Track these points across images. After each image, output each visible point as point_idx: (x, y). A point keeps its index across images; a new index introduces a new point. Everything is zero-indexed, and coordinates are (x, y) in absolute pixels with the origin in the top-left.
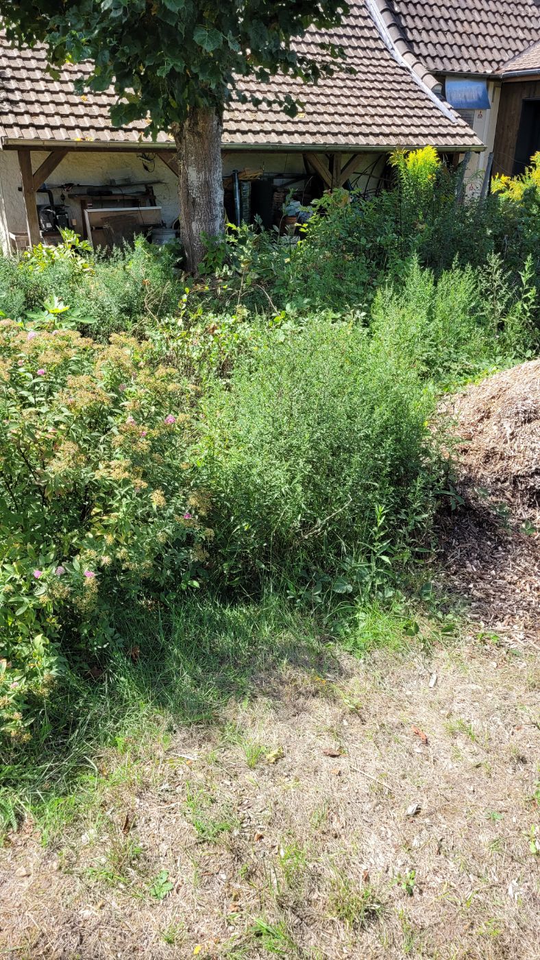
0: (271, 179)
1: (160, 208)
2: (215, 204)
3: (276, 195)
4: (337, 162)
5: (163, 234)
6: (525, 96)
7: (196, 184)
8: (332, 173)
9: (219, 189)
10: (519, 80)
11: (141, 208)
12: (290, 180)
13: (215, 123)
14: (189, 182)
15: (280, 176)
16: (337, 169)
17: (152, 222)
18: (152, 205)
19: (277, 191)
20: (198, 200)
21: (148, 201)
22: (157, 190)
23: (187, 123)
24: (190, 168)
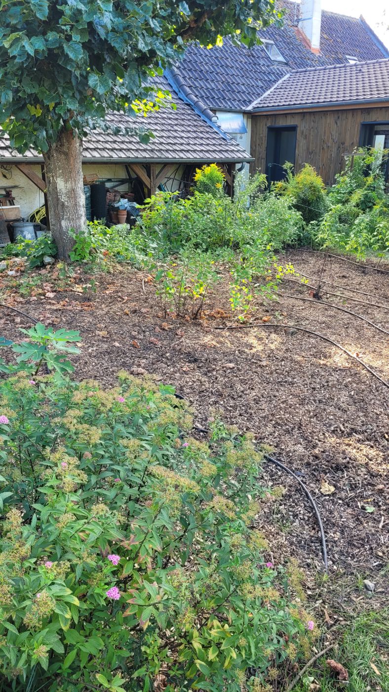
0: (103, 183)
1: (19, 206)
2: (80, 206)
3: (108, 194)
4: (153, 170)
5: (24, 227)
6: (269, 124)
7: (64, 191)
8: (150, 178)
9: (82, 194)
10: (265, 114)
11: (4, 207)
12: (117, 183)
13: (78, 144)
14: (58, 190)
15: (109, 180)
16: (153, 175)
17: (13, 218)
18: (11, 205)
19: (109, 191)
20: (66, 203)
21: (8, 201)
22: (14, 193)
23: (54, 145)
24: (59, 179)
